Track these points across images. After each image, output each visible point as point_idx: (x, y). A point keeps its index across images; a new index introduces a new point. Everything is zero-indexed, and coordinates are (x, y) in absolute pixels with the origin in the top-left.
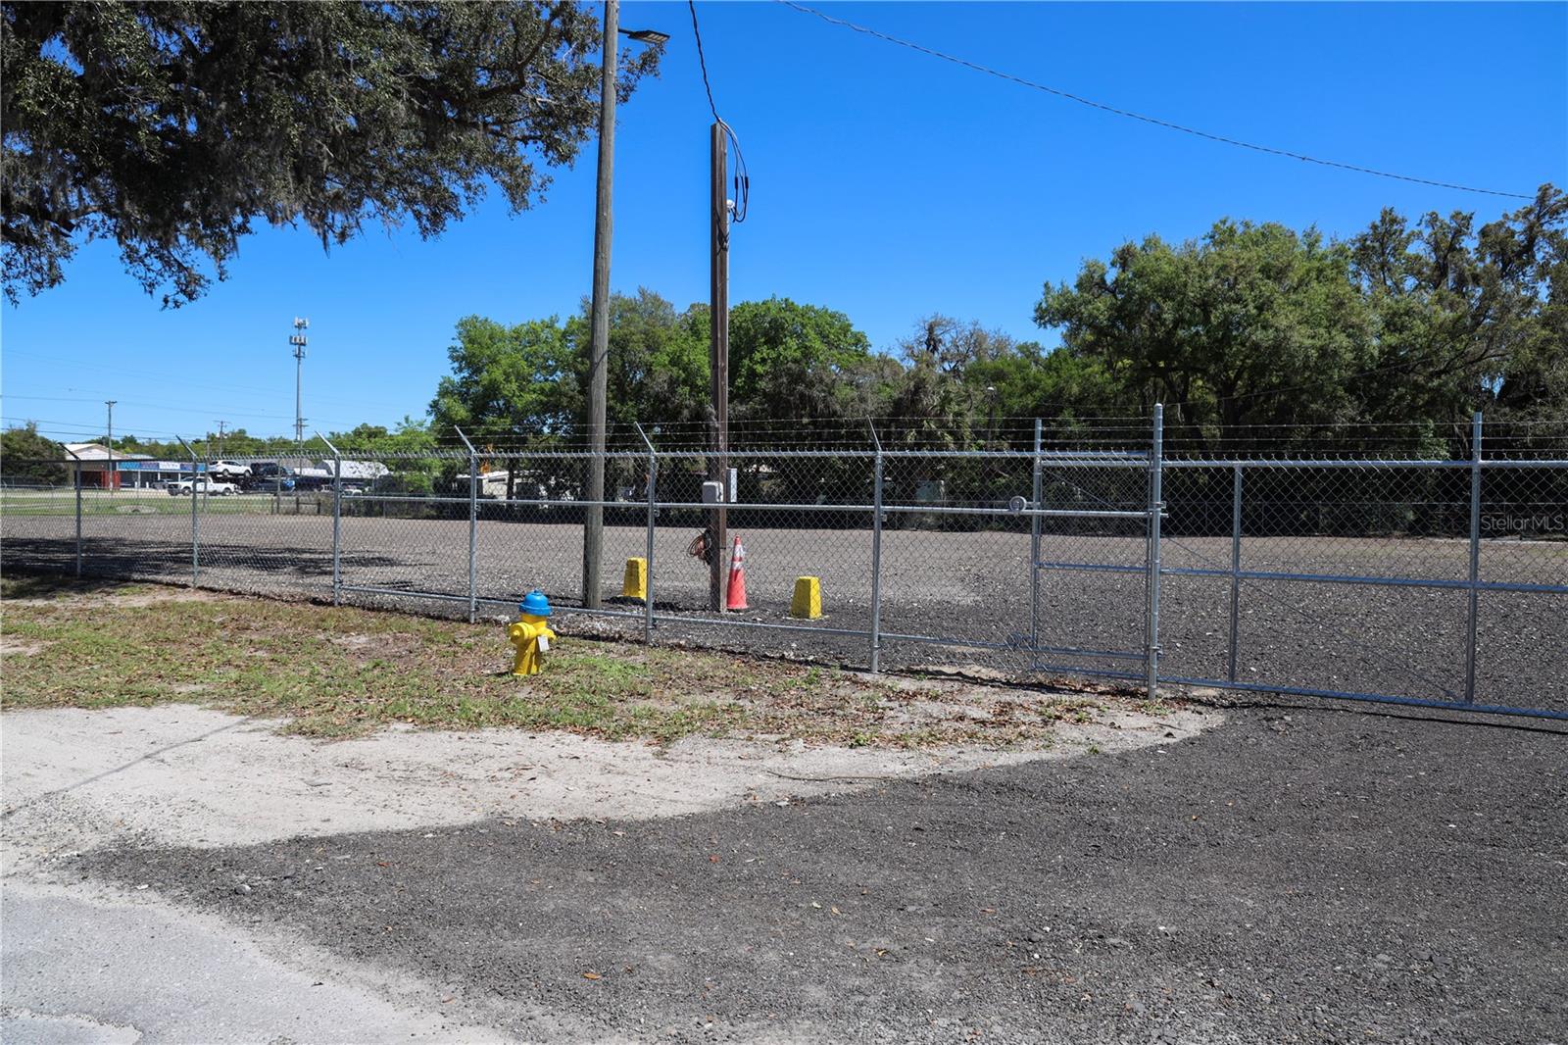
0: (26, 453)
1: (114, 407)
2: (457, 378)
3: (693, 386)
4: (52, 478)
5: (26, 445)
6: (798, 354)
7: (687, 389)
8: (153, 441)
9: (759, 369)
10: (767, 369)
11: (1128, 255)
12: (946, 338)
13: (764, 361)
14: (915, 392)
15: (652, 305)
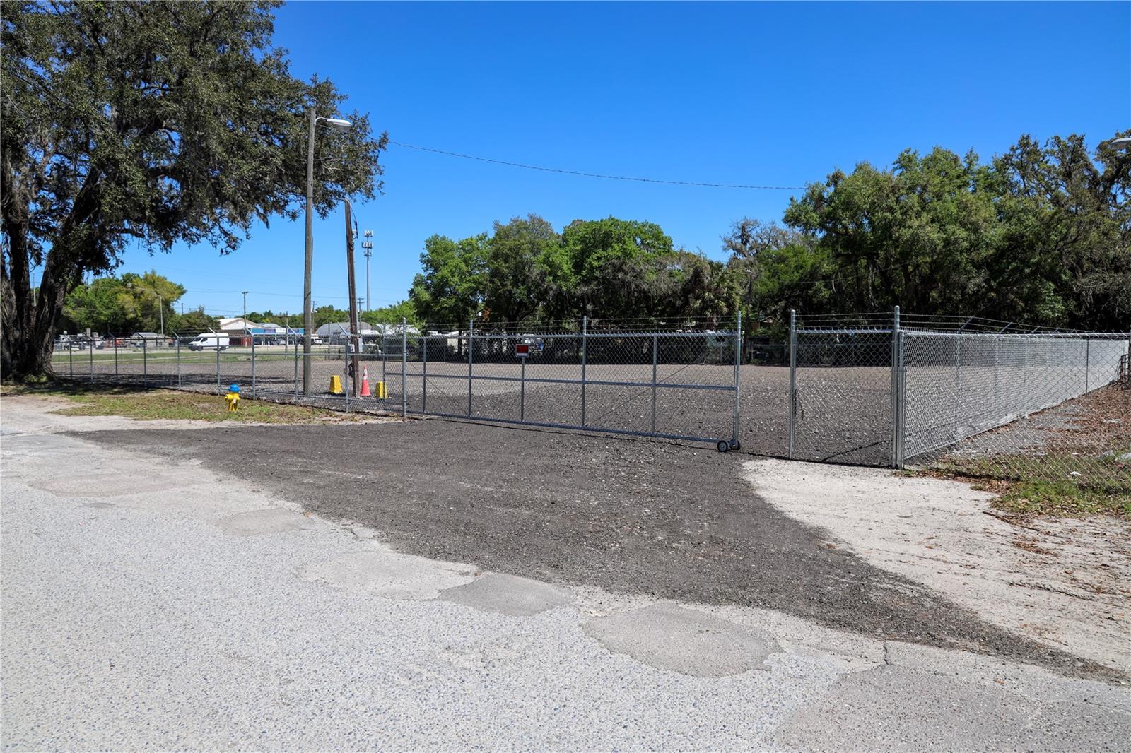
0: (198, 326)
1: (247, 295)
2: (424, 274)
3: (556, 277)
5: (198, 320)
6: (619, 254)
7: (551, 278)
9: (596, 264)
10: (601, 263)
11: (835, 179)
12: (754, 233)
13: (599, 259)
14: (697, 275)
15: (537, 225)
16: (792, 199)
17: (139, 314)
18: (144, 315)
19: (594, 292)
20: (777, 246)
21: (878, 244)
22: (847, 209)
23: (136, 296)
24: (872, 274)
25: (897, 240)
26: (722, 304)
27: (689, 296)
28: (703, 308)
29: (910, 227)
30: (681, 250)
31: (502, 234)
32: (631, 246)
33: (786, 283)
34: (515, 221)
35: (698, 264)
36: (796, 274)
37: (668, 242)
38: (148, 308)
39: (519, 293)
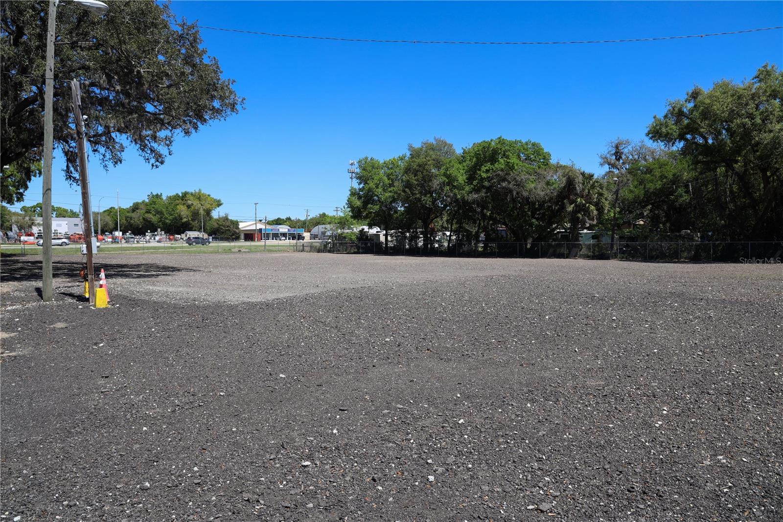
0: (224, 227)
2: (358, 188)
3: (452, 186)
4: (234, 237)
5: (224, 223)
6: (503, 167)
7: (448, 188)
8: (298, 218)
9: (484, 175)
10: (489, 175)
11: (695, 95)
12: (626, 151)
13: (487, 171)
14: (570, 183)
15: (442, 147)
16: (655, 117)
17: (190, 219)
18: (193, 220)
19: (483, 198)
20: (646, 160)
21: (737, 151)
22: (706, 119)
23: (189, 207)
24: (730, 181)
25: (758, 144)
26: (592, 207)
27: (565, 201)
28: (575, 212)
29: (771, 131)
30: (558, 163)
31: (415, 154)
32: (513, 160)
33: (651, 190)
34: (425, 144)
35: (570, 174)
36: (659, 182)
37: (547, 157)
38: (195, 215)
39: (427, 200)
